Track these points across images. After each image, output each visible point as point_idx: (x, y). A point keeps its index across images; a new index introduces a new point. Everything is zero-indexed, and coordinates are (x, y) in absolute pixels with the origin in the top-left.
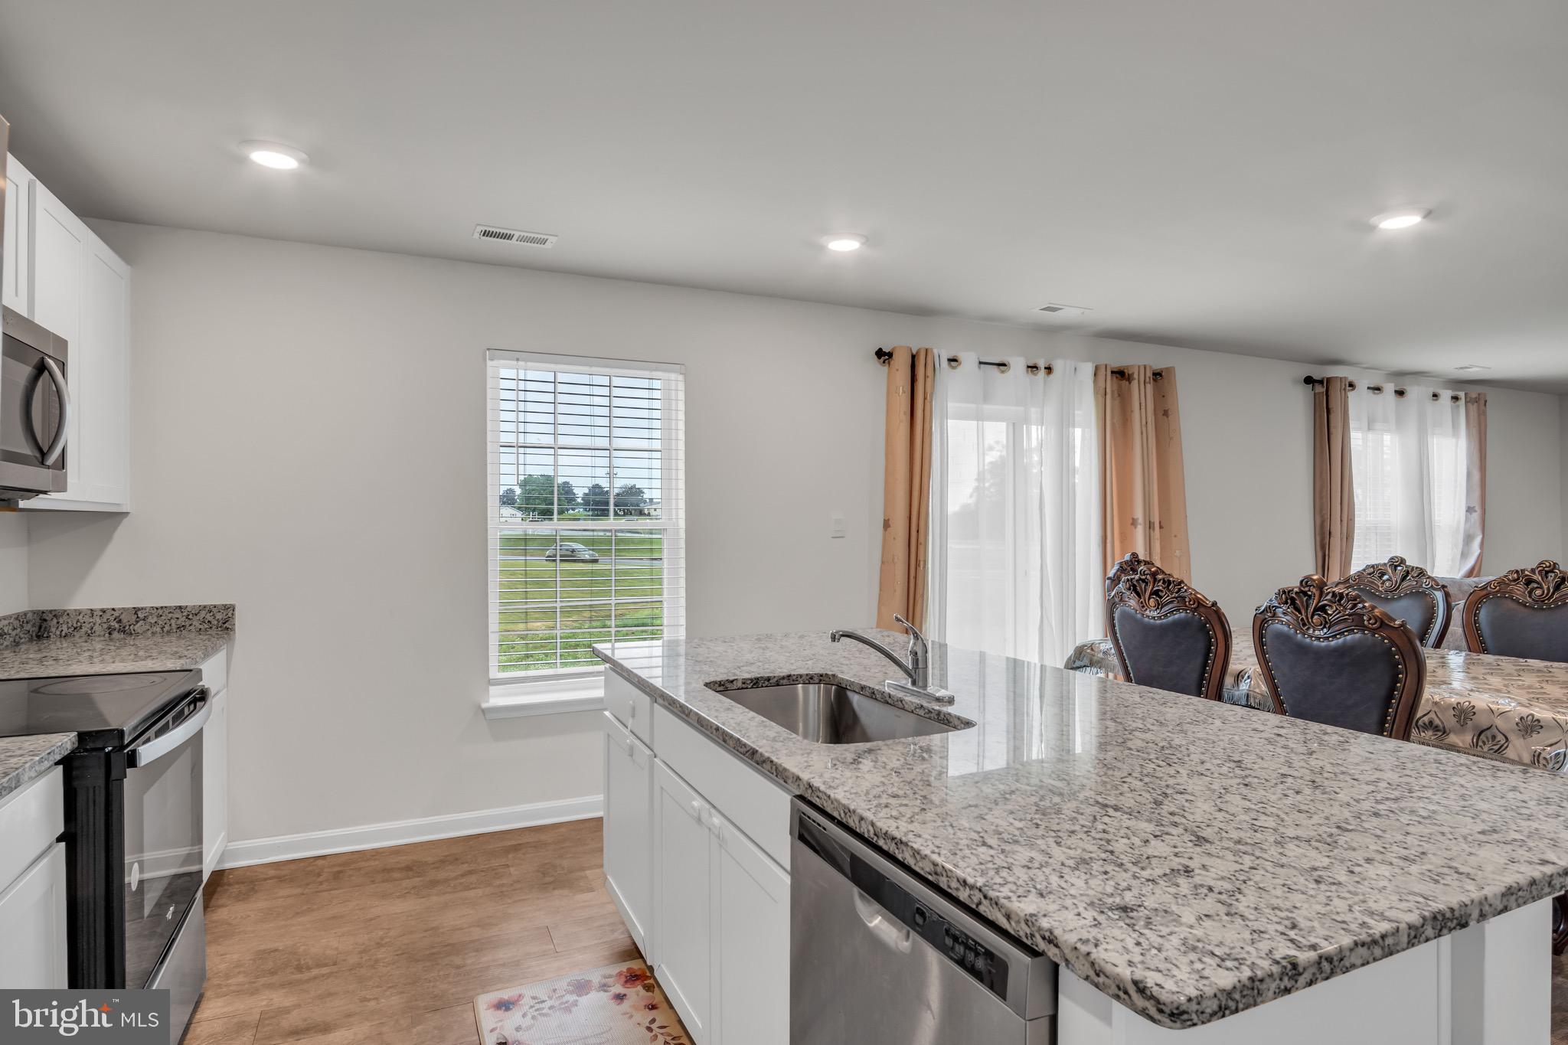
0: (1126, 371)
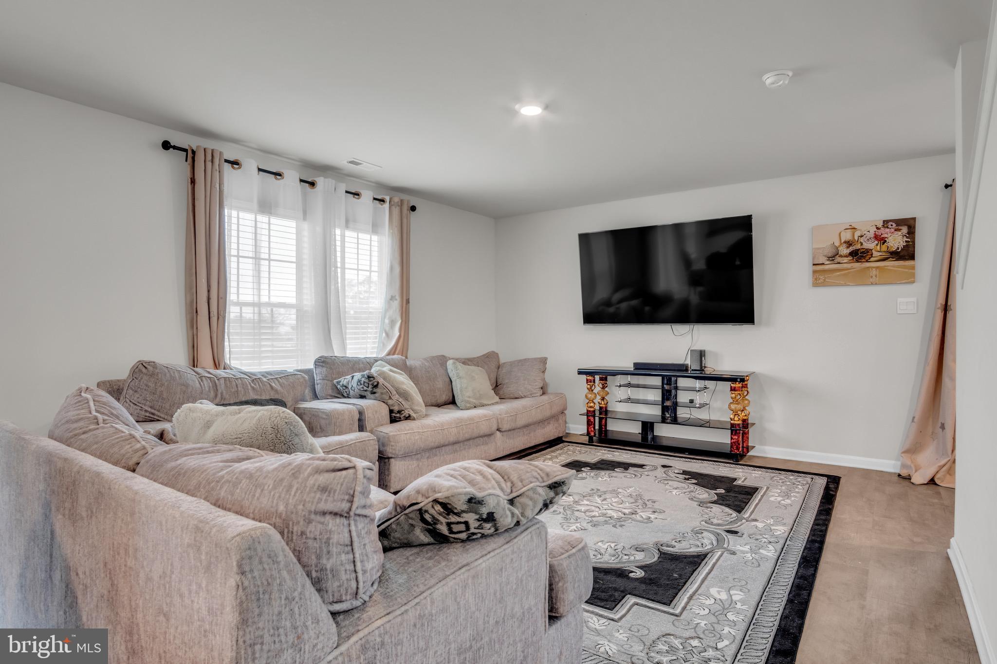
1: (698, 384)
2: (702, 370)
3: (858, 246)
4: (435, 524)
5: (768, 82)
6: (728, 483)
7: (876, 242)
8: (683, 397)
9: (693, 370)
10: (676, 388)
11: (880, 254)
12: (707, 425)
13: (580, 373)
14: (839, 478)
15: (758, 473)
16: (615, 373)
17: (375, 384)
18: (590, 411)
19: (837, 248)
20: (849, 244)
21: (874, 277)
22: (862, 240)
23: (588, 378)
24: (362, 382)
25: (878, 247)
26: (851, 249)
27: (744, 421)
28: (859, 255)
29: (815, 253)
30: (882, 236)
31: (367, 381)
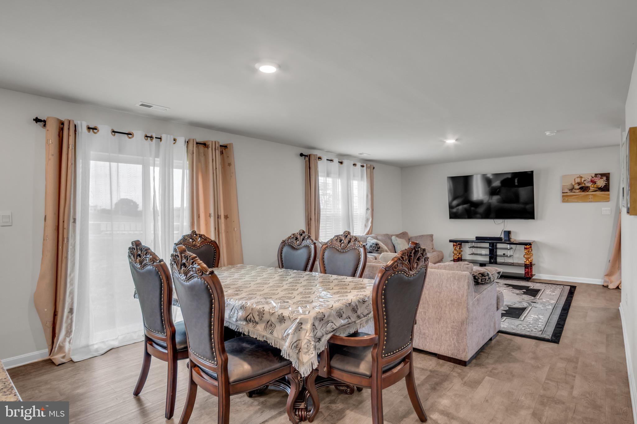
0: (206, 143)
1: (508, 246)
2: (509, 240)
3: (583, 185)
4: (478, 279)
5: (547, 134)
6: (527, 288)
7: (592, 183)
8: (499, 252)
9: (505, 240)
10: (496, 248)
11: (593, 188)
12: (513, 265)
13: (451, 241)
14: (576, 287)
15: (538, 285)
16: (467, 242)
17: (379, 247)
18: (455, 259)
19: (573, 186)
20: (579, 184)
21: (591, 199)
22: (585, 182)
23: (454, 244)
24: (373, 246)
25: (593, 185)
26: (580, 186)
27: (531, 263)
28: (584, 189)
29: (563, 187)
30: (595, 181)
31: (375, 246)
